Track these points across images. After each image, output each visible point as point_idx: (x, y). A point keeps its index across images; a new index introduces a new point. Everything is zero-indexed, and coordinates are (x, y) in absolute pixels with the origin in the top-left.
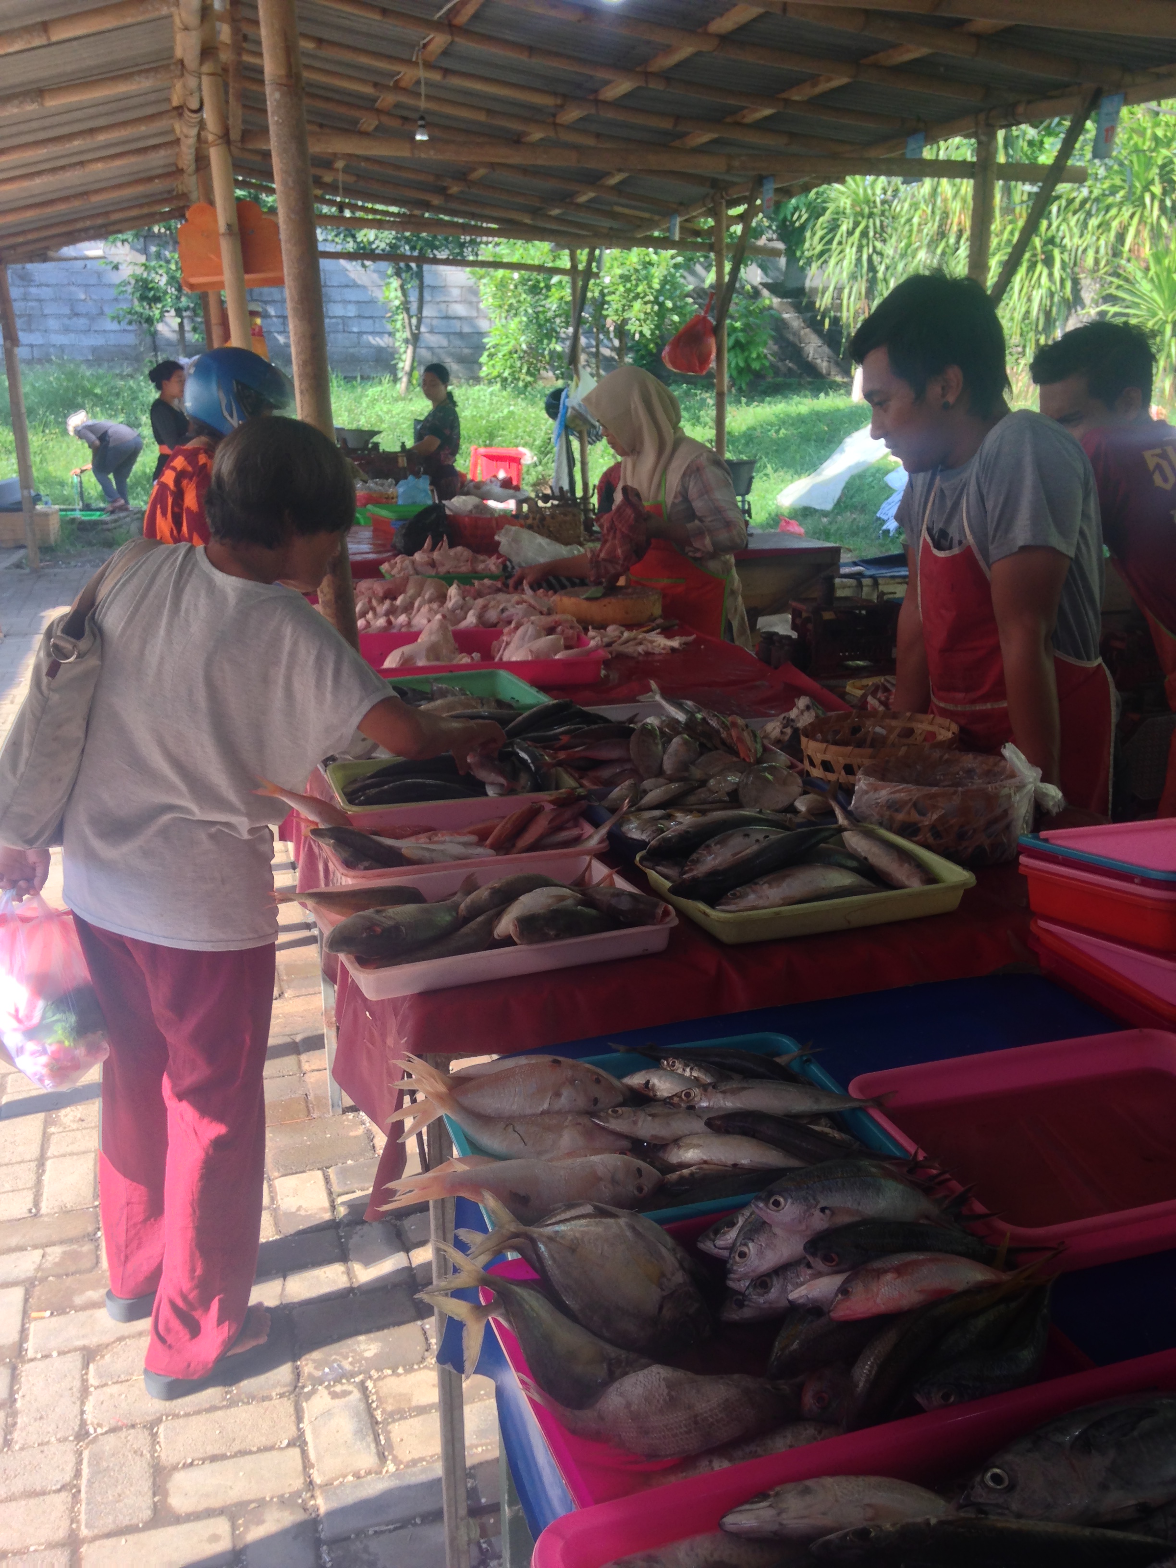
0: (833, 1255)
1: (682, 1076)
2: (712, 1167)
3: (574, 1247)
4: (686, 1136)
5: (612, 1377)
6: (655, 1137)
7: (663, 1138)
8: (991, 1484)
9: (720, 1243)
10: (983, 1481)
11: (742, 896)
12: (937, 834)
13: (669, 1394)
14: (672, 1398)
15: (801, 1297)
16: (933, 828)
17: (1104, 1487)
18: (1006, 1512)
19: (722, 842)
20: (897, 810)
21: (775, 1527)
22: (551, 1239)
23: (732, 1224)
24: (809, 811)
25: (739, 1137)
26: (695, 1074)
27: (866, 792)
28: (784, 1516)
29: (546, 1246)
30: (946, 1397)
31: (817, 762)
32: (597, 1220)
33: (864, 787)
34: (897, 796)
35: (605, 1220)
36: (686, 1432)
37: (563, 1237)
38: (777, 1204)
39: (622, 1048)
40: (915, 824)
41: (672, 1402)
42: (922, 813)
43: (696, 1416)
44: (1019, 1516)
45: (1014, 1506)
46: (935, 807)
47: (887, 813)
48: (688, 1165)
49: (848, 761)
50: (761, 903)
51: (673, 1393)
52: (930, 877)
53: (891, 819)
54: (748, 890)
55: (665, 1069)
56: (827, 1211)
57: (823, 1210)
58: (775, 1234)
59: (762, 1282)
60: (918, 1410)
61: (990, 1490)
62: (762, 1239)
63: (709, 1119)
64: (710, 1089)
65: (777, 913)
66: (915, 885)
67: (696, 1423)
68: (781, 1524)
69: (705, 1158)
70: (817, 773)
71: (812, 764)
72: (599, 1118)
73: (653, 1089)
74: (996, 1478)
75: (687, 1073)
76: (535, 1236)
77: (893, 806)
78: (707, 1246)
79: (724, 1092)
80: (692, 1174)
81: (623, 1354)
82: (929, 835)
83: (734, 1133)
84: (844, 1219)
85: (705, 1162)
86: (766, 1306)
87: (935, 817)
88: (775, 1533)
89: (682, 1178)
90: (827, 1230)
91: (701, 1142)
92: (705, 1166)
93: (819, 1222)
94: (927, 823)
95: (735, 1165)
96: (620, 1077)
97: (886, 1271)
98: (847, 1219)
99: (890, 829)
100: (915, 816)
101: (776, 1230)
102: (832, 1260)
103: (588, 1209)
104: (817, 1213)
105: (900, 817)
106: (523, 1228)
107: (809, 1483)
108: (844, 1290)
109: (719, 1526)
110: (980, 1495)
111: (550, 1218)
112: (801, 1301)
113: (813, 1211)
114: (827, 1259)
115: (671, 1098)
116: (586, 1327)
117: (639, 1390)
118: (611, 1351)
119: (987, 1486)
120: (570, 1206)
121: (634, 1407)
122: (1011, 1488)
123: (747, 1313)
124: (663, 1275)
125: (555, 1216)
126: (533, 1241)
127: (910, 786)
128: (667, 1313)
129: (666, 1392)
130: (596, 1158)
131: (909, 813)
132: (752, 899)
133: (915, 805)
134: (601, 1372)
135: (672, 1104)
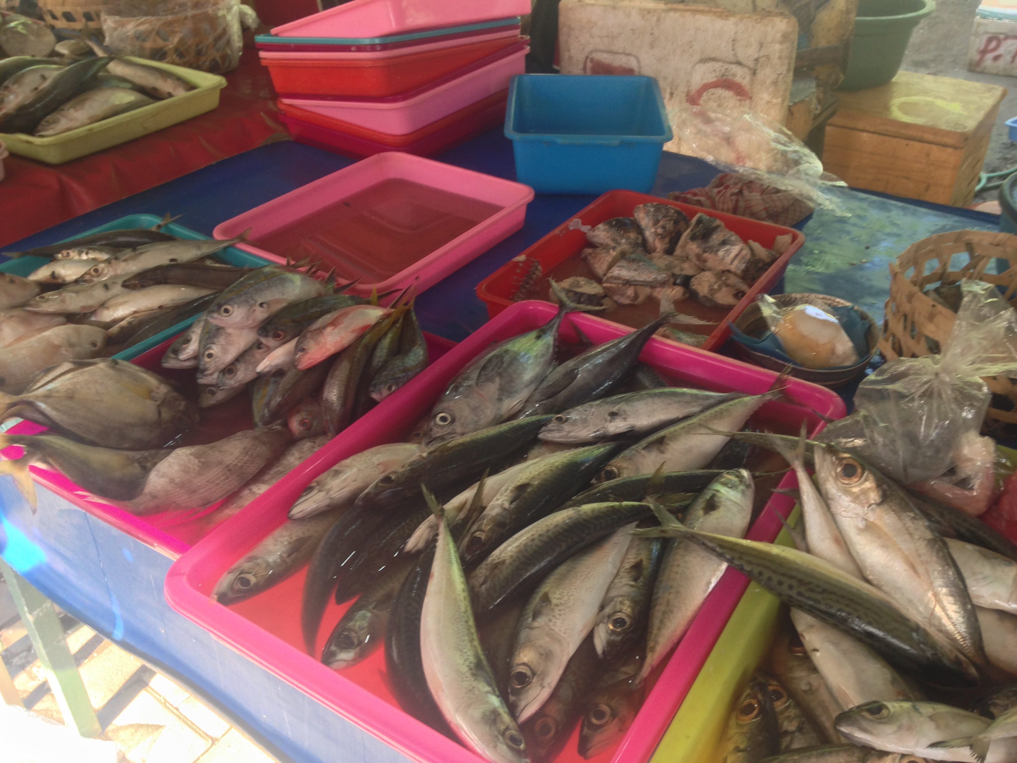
0: (280, 332)
1: (81, 261)
2: (143, 313)
3: (70, 396)
4: (109, 299)
5: (146, 470)
6: (84, 308)
7: (90, 307)
8: (442, 423)
9: (182, 356)
10: (436, 424)
11: (56, 122)
12: (181, 55)
13: (199, 462)
14: (203, 463)
15: (266, 367)
16: (176, 49)
17: (500, 400)
18: (455, 435)
19: (18, 81)
20: (144, 40)
21: (327, 502)
22: (47, 397)
23: (188, 341)
24: (72, 52)
25: (156, 286)
26: (91, 256)
27: (115, 29)
28: (331, 493)
29: (46, 403)
30: (390, 388)
31: (58, 13)
32: (80, 371)
33: (112, 25)
34: (142, 28)
35: (86, 369)
36: (225, 479)
37: (57, 392)
38: (227, 311)
39: (15, 254)
40: (162, 49)
41: (205, 466)
42: (165, 40)
43: (227, 466)
44: (463, 434)
45: (459, 430)
46: (173, 32)
47: (138, 43)
48: (122, 319)
49: (86, 10)
50: (73, 124)
51: (202, 460)
52: (191, 87)
53: (142, 48)
54: (58, 116)
55: (61, 260)
56: (265, 305)
57: (261, 305)
58: (230, 334)
59: (229, 370)
60: (375, 403)
61: (443, 427)
62: (221, 340)
63: (125, 281)
64: (113, 261)
65: (90, 130)
66: (181, 94)
67: (230, 470)
68: (331, 498)
69: (134, 309)
70: (61, 24)
71: (54, 17)
72: (30, 306)
73: (59, 277)
74: (444, 419)
75: (84, 257)
76: (31, 399)
77: (140, 37)
78: (171, 363)
79: (125, 260)
80: (130, 323)
81: (146, 453)
82: (174, 56)
83: (149, 286)
84: (276, 307)
85: (135, 312)
86: (237, 385)
87: (176, 40)
88: (328, 506)
89: (122, 328)
90: (267, 318)
91: (125, 299)
92: (136, 315)
93: (261, 314)
94: (171, 46)
95: (160, 307)
96: (27, 275)
97: (324, 327)
98: (279, 307)
99: (141, 56)
100: (160, 43)
101: (230, 331)
102: (279, 336)
103: (67, 366)
104: (258, 309)
105: (148, 45)
106: (15, 398)
107: (335, 467)
108: (300, 349)
109: (290, 518)
110: (437, 432)
111: (35, 384)
112: (267, 370)
113: (254, 308)
114: (276, 336)
115: (82, 276)
116: (106, 447)
117: (176, 468)
118: (137, 455)
119: (440, 426)
120: (48, 371)
121: (177, 480)
122: (453, 421)
123: (220, 396)
124: (151, 391)
125: (38, 381)
126: (30, 404)
127: (149, 18)
128: (166, 415)
129: (196, 461)
130: (48, 333)
131: (155, 41)
132: (63, 123)
133: (158, 33)
134: (136, 469)
135: (85, 281)
